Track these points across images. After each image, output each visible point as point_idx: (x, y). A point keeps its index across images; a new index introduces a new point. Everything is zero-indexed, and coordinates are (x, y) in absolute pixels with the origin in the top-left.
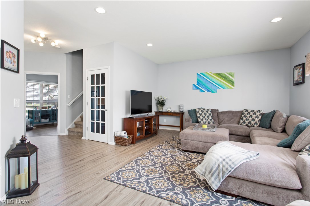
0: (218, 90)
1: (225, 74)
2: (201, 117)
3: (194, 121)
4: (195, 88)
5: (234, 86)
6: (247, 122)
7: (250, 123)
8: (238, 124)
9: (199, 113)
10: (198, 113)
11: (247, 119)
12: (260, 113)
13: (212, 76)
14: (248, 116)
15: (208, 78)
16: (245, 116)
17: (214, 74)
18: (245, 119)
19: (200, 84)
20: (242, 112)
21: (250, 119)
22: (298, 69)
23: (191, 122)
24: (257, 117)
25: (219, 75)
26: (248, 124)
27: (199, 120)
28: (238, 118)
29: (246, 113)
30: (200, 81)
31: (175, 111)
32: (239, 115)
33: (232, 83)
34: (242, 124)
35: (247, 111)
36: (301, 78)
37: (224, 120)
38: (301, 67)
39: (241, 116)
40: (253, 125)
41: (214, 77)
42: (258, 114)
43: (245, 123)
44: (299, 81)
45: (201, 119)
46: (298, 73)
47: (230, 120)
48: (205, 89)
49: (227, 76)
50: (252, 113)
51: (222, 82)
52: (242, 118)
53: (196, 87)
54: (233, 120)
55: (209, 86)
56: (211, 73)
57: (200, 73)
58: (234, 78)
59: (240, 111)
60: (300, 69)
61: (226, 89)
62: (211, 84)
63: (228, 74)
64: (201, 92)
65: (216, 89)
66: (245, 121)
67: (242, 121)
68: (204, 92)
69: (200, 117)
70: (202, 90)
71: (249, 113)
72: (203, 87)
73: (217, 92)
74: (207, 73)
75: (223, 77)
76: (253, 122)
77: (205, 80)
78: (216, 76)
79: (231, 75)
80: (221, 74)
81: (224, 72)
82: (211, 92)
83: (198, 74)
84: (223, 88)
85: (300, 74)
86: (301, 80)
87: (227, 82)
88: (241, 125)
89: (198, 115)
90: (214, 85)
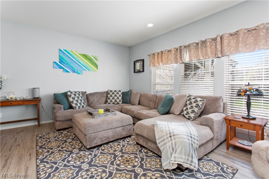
0: (84, 72)
1: (90, 57)
2: (75, 102)
3: (67, 108)
4: (56, 66)
5: (97, 69)
6: (113, 101)
7: (116, 101)
8: (106, 103)
9: (72, 97)
10: (70, 97)
11: (113, 98)
12: (121, 92)
13: (78, 56)
14: (113, 95)
15: (73, 58)
16: (111, 96)
17: (80, 54)
18: (111, 98)
19: (64, 63)
20: (107, 93)
21: (116, 98)
22: (140, 62)
23: (63, 109)
24: (120, 96)
25: (85, 56)
26: (114, 102)
27: (74, 105)
28: (105, 98)
29: (111, 93)
30: (64, 59)
31: (26, 98)
32: (105, 95)
33: (96, 66)
34: (110, 103)
35: (111, 91)
36: (142, 68)
37: (93, 101)
38: (142, 62)
39: (107, 96)
40: (118, 102)
41: (80, 57)
42: (120, 93)
43: (112, 102)
44: (140, 70)
45: (75, 104)
46: (140, 65)
47: (99, 101)
48: (70, 69)
49: (92, 59)
50: (115, 93)
51: (88, 64)
52: (109, 97)
53: (58, 66)
54: (101, 100)
55: (75, 67)
56: (76, 52)
57: (64, 50)
58: (98, 62)
59: (105, 92)
60: (141, 63)
61: (91, 71)
62: (77, 65)
63: (92, 56)
64: (65, 72)
65: (82, 71)
66: (112, 100)
67: (109, 101)
68: (69, 72)
69: (73, 102)
70: (66, 70)
71: (113, 93)
72: (67, 67)
73: (82, 73)
74: (72, 51)
75: (89, 59)
76: (118, 100)
77: (69, 59)
78: (82, 56)
79: (95, 59)
80: (87, 56)
81: (90, 55)
82: (76, 73)
83: (60, 50)
84: (88, 70)
85: (141, 66)
86: (142, 70)
87: (92, 65)
88: (108, 104)
89: (71, 99)
90: (80, 66)
